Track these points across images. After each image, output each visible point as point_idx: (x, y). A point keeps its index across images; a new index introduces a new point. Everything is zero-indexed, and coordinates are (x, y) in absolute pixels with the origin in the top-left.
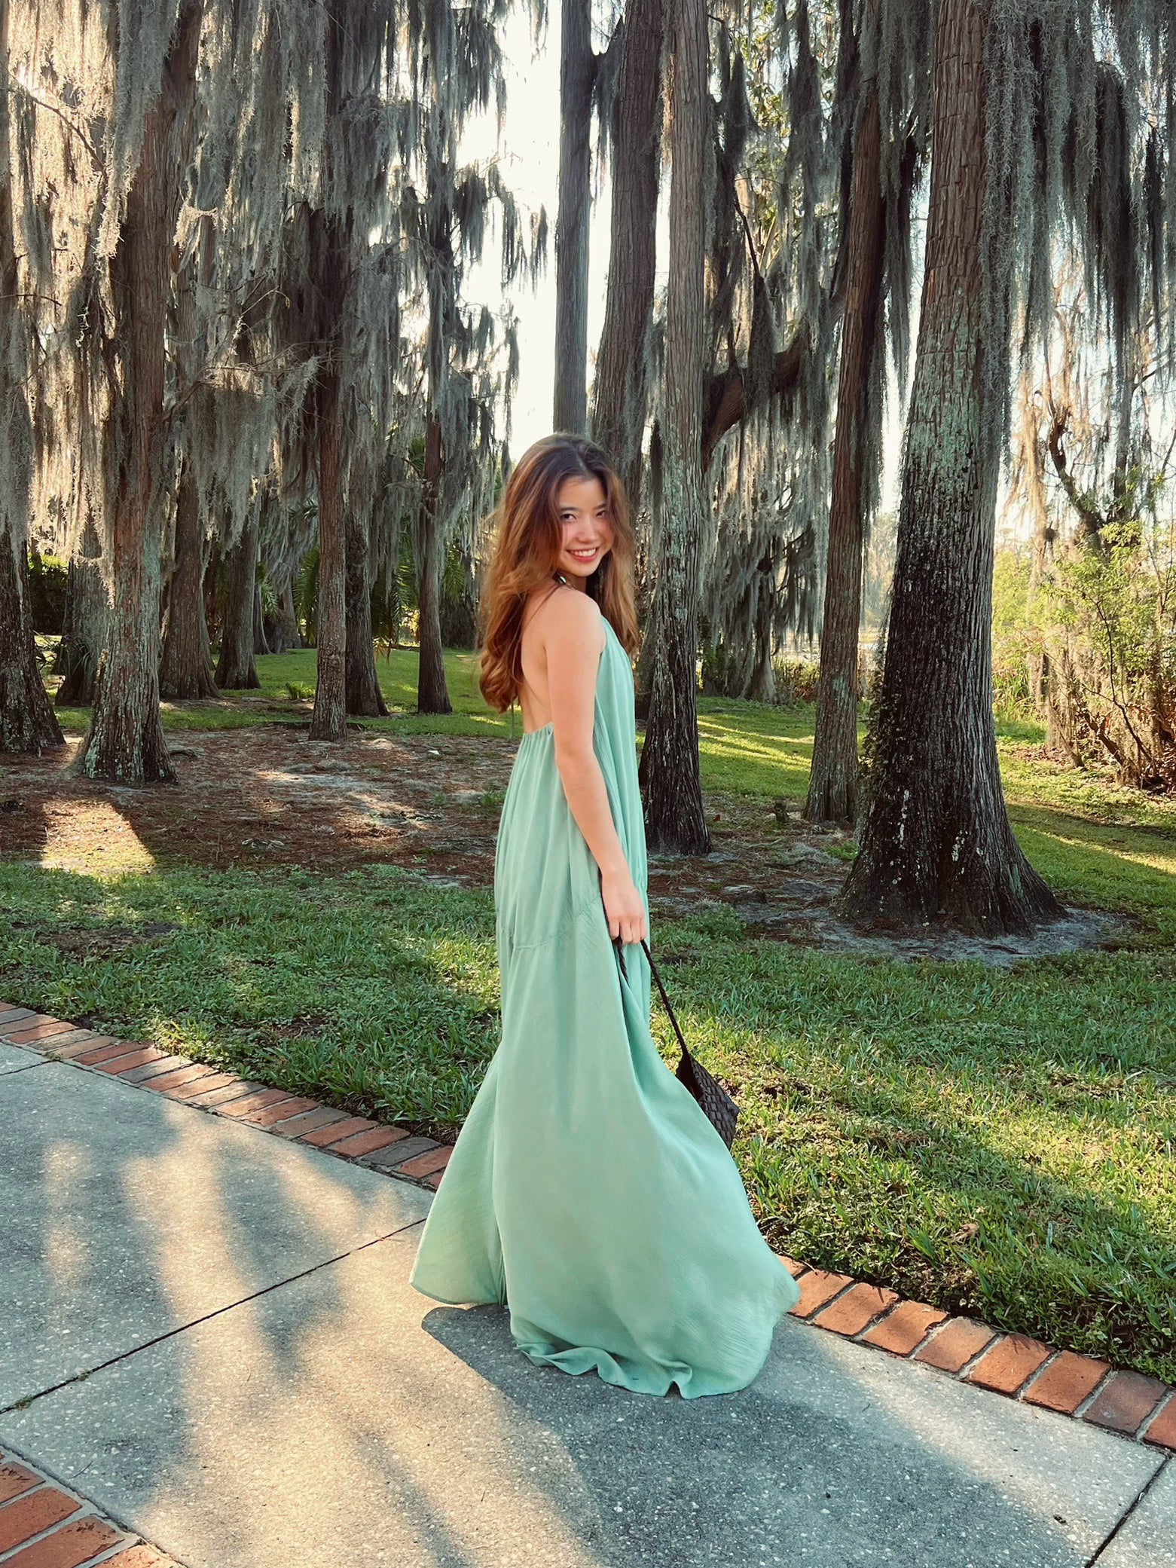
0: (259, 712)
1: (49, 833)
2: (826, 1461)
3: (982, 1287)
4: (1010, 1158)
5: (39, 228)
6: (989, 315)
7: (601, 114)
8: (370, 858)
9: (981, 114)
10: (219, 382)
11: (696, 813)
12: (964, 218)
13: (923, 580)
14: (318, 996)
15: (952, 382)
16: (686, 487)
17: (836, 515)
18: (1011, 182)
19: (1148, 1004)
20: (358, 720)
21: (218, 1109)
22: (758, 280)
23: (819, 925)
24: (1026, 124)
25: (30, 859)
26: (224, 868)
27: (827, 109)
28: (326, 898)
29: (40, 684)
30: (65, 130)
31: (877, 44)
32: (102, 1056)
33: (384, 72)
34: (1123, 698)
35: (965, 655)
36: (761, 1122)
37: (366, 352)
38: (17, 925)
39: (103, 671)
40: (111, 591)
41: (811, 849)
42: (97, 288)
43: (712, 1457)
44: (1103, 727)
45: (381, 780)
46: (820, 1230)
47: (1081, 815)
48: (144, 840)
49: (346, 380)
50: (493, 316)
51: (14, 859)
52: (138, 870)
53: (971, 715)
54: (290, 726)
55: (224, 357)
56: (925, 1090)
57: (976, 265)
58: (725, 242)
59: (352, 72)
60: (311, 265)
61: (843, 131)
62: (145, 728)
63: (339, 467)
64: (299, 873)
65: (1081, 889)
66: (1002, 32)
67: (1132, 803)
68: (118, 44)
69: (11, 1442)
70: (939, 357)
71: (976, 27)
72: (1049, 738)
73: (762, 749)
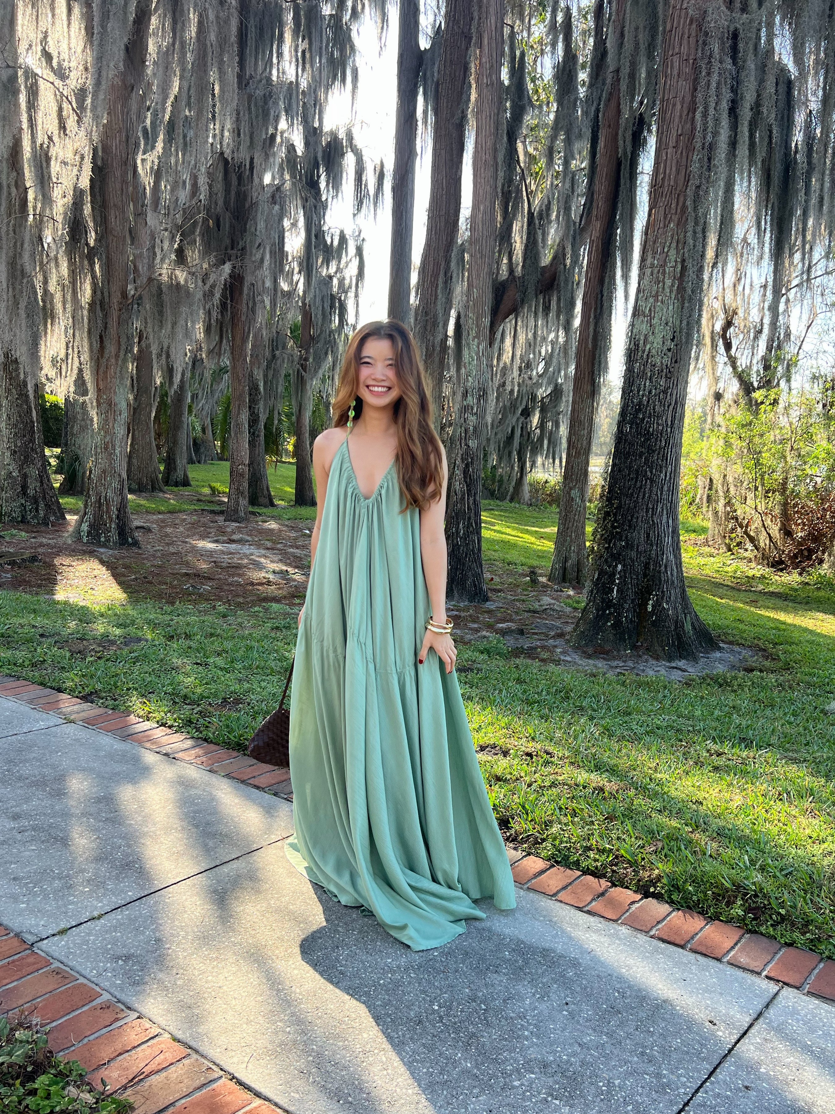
0: (191, 502)
1: (59, 577)
2: (565, 983)
3: (665, 881)
4: (683, 801)
5: (41, 167)
6: (691, 242)
7: (425, 94)
8: (266, 599)
9: (694, 97)
10: (165, 278)
11: (478, 576)
12: (678, 172)
13: (637, 424)
14: (237, 687)
15: (663, 288)
16: (479, 359)
17: (578, 380)
18: (712, 147)
19: (772, 706)
20: (256, 509)
21: (176, 755)
22: (531, 214)
23: (559, 650)
24: (725, 105)
25: (48, 594)
26: (173, 603)
27: (582, 91)
28: (240, 624)
29: (49, 480)
30: (59, 97)
31: (621, 45)
32: (102, 720)
33: (275, 60)
34: (762, 507)
35: (662, 476)
36: (523, 774)
37: (262, 260)
38: (42, 635)
39: (91, 472)
40: (95, 419)
41: (553, 601)
42: (82, 210)
43: (493, 978)
44: (747, 526)
45: (272, 549)
46: (561, 842)
47: (730, 584)
48: (120, 583)
49: (249, 279)
50: (347, 237)
51: (37, 594)
52: (117, 603)
53: (665, 516)
54: (213, 512)
55: (167, 261)
56: (629, 757)
57: (684, 207)
58: (509, 187)
59: (253, 60)
60: (225, 197)
61: (593, 109)
62: (119, 511)
63: (244, 340)
64: (221, 608)
65: (730, 631)
66: (712, 37)
67: (763, 577)
68: (93, 34)
69: (56, 955)
70: (656, 271)
71: (694, 34)
72: (710, 532)
73: (521, 535)
